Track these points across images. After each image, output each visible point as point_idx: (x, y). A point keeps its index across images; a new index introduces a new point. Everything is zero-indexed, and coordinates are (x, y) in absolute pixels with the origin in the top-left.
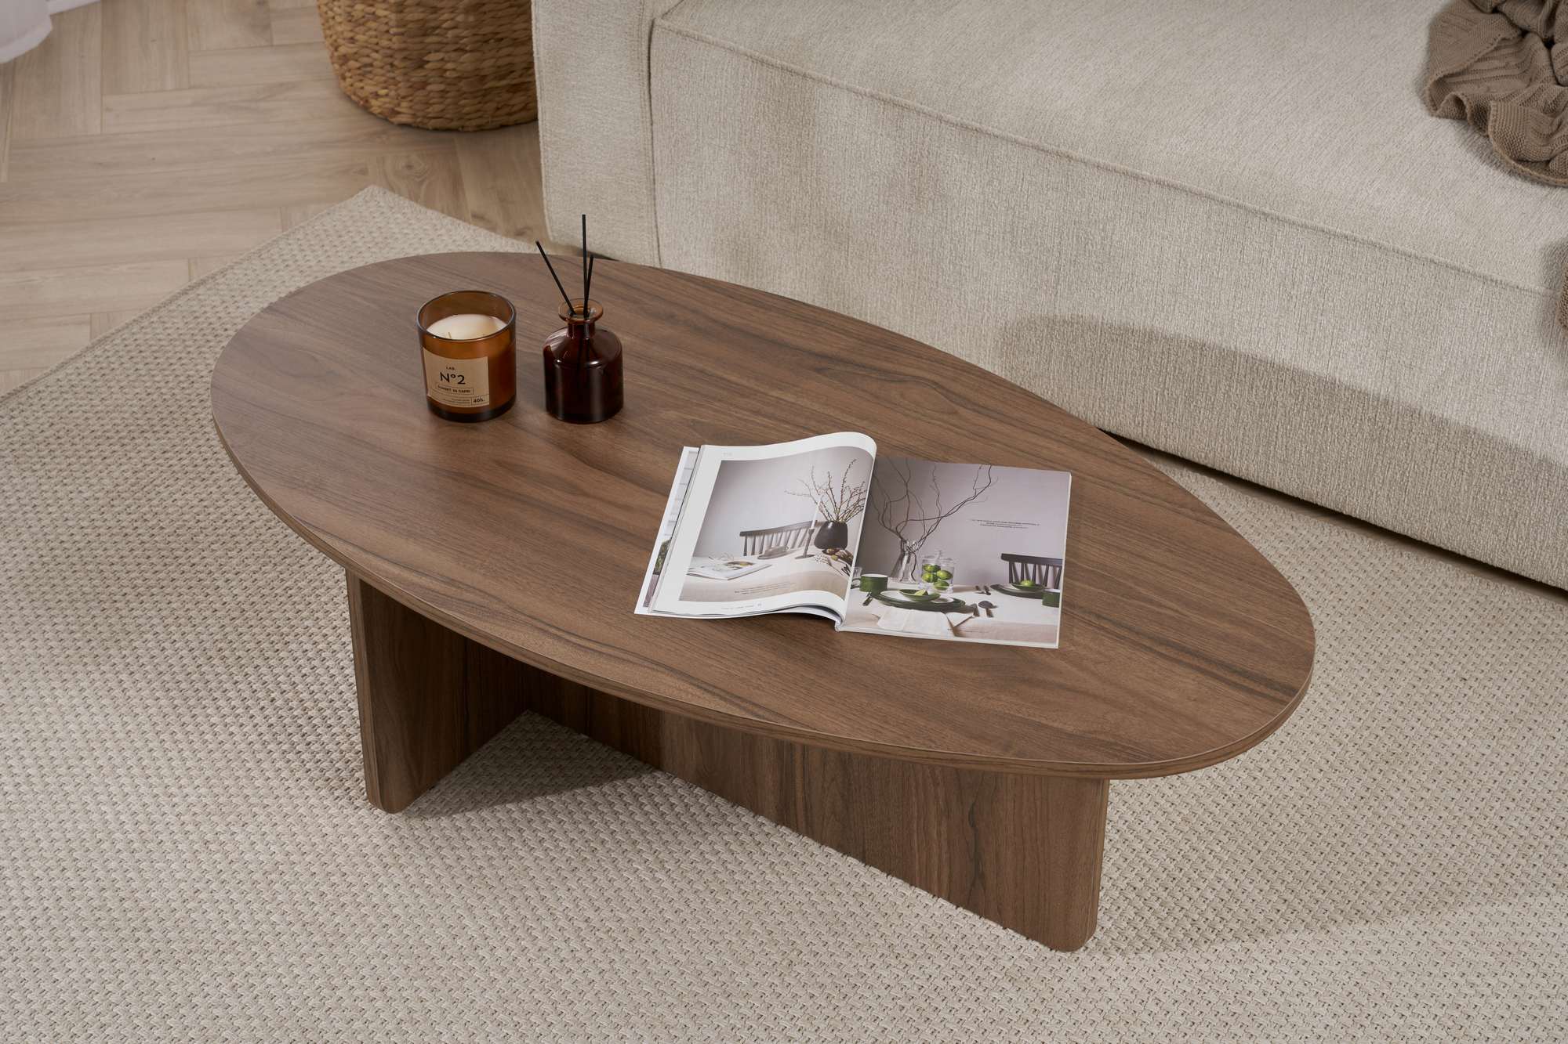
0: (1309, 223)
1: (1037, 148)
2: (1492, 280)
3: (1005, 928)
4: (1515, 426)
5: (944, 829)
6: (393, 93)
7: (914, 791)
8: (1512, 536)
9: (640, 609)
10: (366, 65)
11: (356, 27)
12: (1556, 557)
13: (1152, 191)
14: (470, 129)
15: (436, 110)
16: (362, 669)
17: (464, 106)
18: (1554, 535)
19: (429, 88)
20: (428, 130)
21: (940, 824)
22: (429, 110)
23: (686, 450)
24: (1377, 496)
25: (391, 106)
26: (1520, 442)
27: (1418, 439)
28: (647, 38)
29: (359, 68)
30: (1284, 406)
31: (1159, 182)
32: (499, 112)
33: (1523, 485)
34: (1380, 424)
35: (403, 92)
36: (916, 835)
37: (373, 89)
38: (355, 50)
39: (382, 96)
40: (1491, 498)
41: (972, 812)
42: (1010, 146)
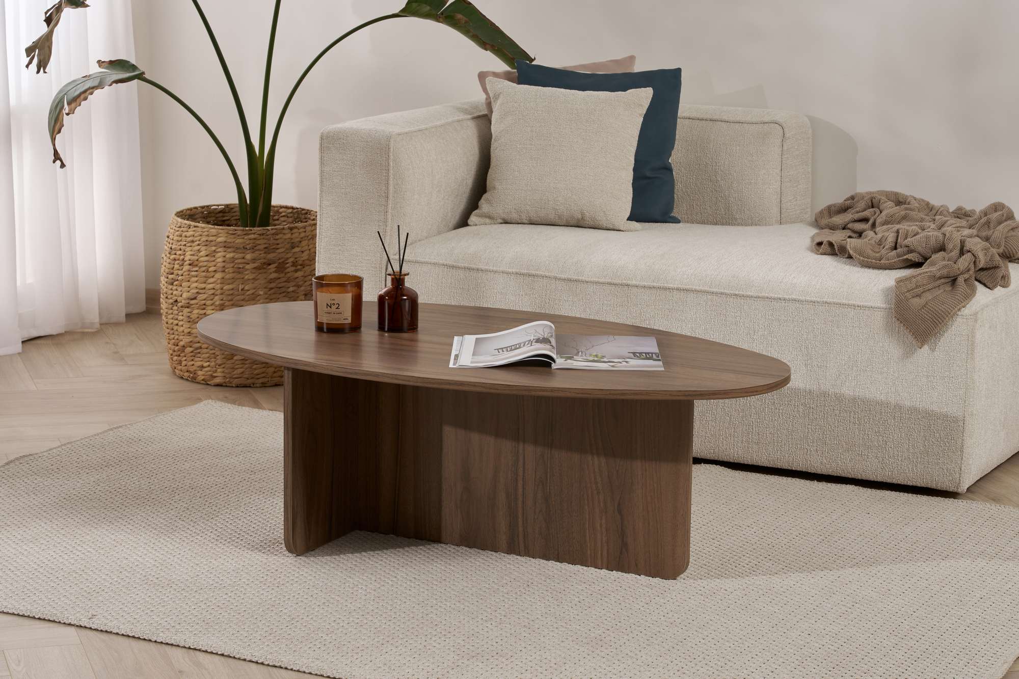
0: (760, 295)
1: (610, 284)
2: (858, 306)
3: (640, 576)
4: (879, 389)
5: (604, 521)
6: (213, 364)
7: (586, 502)
8: (885, 458)
9: (451, 365)
10: (197, 349)
11: (192, 325)
12: (910, 464)
13: (674, 295)
14: (258, 385)
15: (239, 372)
16: (288, 453)
17: (255, 369)
18: (908, 450)
19: (235, 358)
20: (233, 387)
21: (601, 519)
22: (235, 372)
23: (456, 338)
24: (811, 451)
25: (210, 373)
26: (883, 398)
27: (829, 410)
28: (385, 267)
29: (192, 352)
30: (755, 408)
31: (678, 289)
32: (275, 375)
33: (888, 423)
34: (808, 406)
35: (219, 362)
36: (588, 530)
37: (199, 364)
38: (191, 339)
39: (205, 367)
40: (871, 436)
41: (619, 504)
42: (595, 286)
